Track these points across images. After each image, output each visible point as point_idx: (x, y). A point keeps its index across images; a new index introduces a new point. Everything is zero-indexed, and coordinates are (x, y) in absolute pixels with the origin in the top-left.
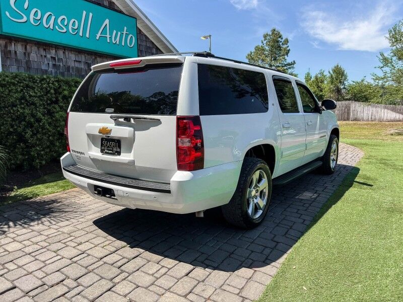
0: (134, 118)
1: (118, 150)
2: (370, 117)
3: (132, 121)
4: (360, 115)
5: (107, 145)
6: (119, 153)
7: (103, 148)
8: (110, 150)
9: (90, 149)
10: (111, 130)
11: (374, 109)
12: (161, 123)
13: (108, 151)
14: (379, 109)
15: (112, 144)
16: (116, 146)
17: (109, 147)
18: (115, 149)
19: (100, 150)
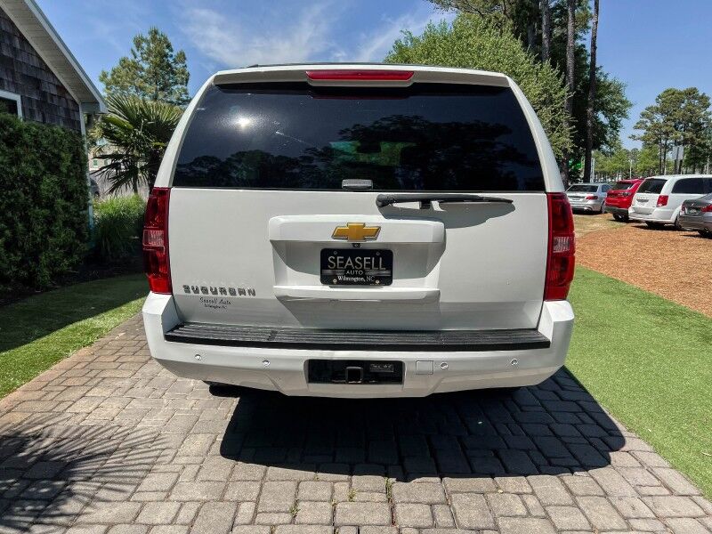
0: (442, 201)
1: (385, 273)
3: (436, 205)
5: (341, 265)
6: (387, 281)
7: (329, 272)
8: (355, 276)
9: (279, 277)
10: (379, 229)
12: (513, 209)
13: (347, 279)
15: (362, 261)
16: (377, 265)
17: (349, 268)
18: (373, 273)
19: (318, 277)
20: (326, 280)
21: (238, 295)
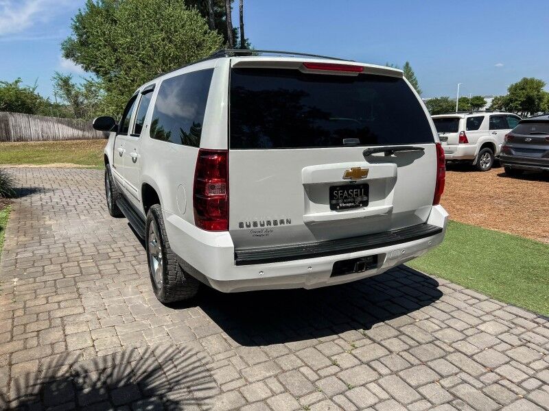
1: (365, 199)
2: (40, 135)
4: (25, 133)
5: (341, 196)
6: (365, 204)
7: (334, 202)
8: (349, 202)
9: (306, 209)
10: (368, 170)
11: (45, 124)
13: (344, 205)
14: (51, 124)
15: (352, 192)
16: (361, 194)
17: (346, 198)
18: (359, 199)
19: (329, 206)
20: (333, 208)
21: (279, 225)
